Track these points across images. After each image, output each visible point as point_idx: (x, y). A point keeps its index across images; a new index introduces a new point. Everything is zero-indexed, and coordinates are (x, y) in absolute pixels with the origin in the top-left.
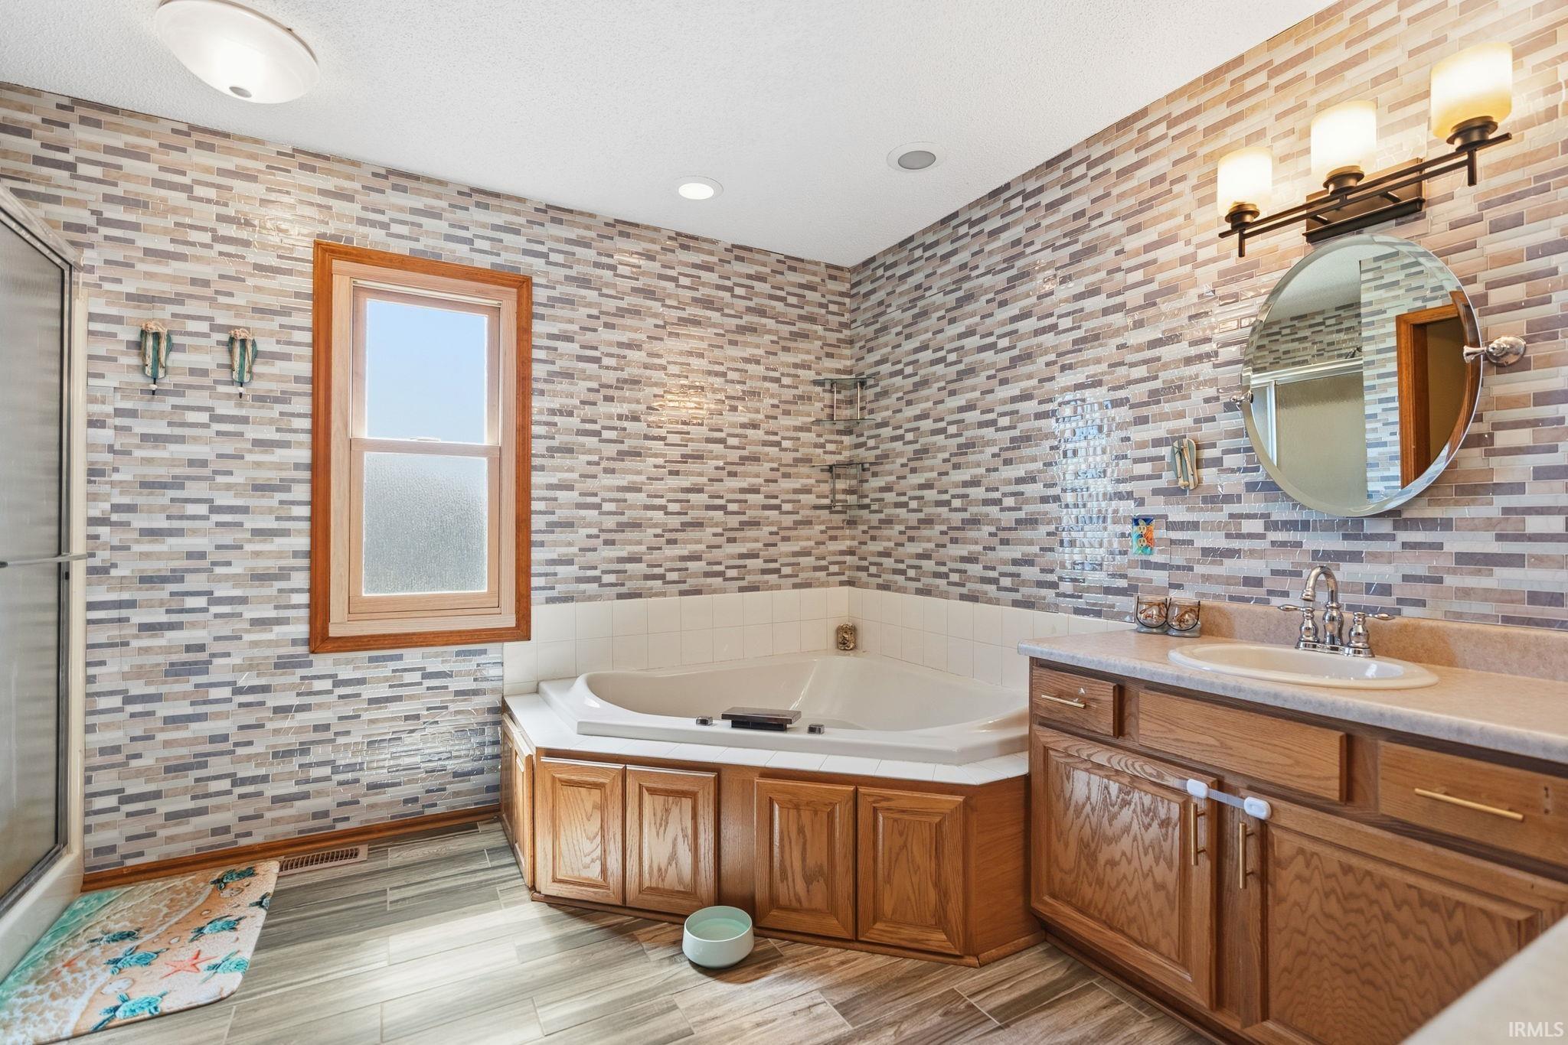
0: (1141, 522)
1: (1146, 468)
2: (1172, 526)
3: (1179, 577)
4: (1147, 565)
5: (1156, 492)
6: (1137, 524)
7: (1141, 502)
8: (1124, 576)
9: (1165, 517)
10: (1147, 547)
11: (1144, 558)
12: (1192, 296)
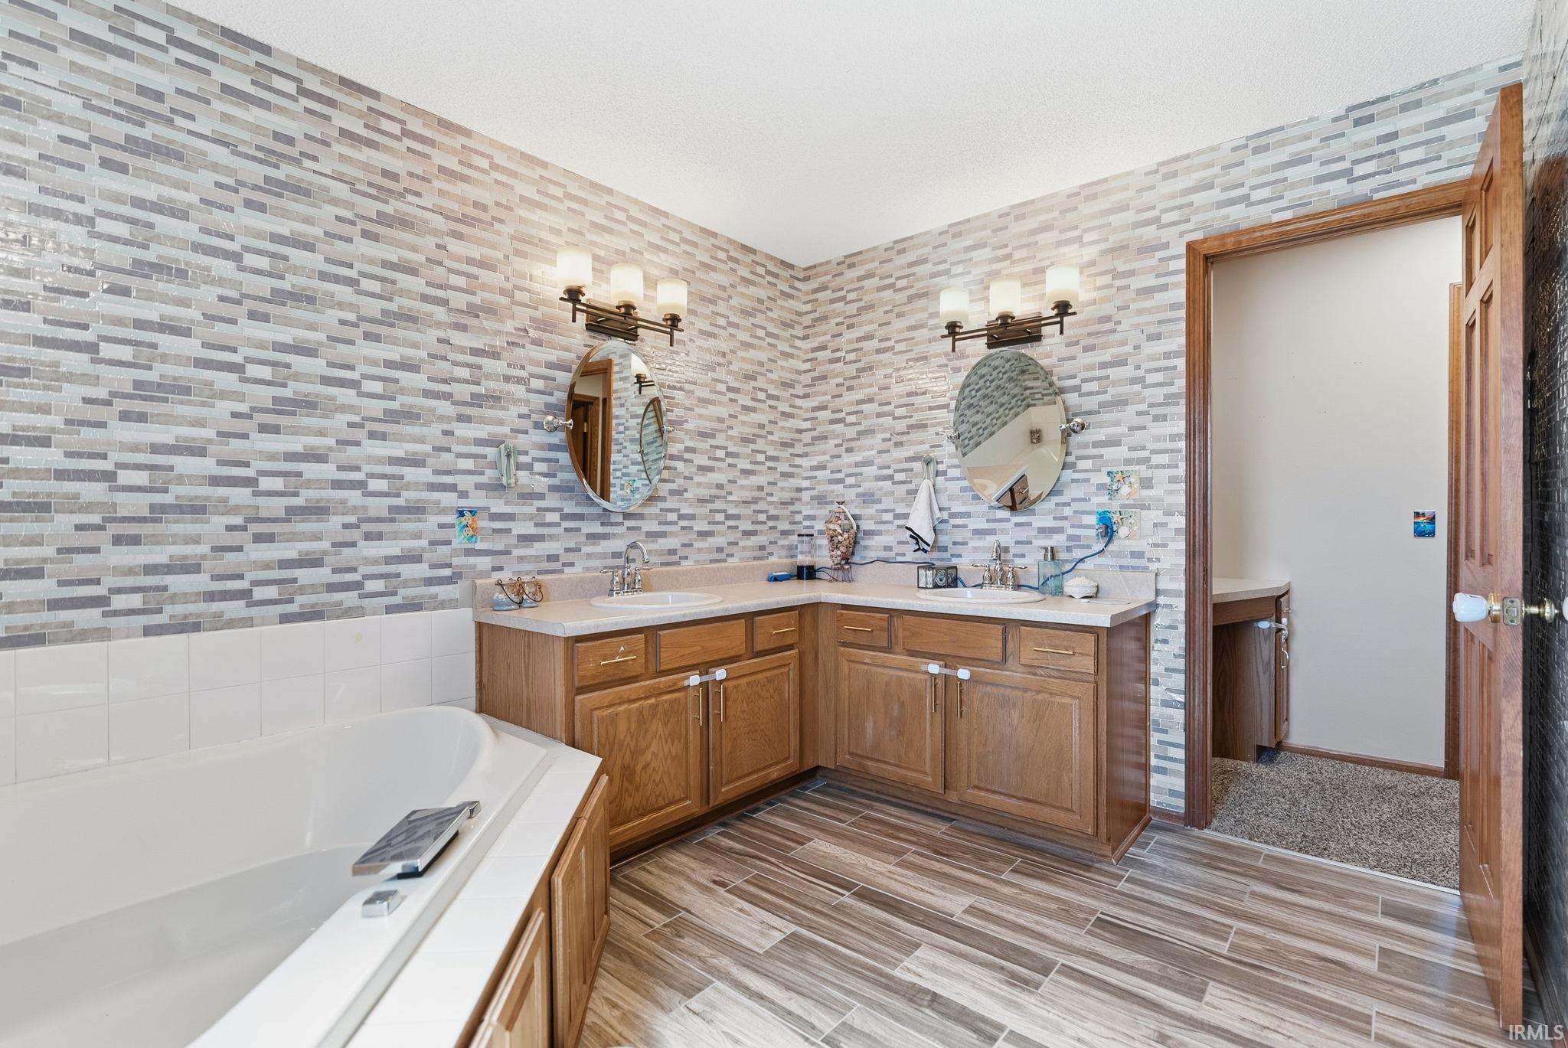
0: (467, 514)
1: (468, 464)
2: (494, 517)
3: (500, 560)
4: (469, 552)
5: (478, 486)
6: (463, 515)
7: (463, 495)
8: (449, 565)
9: (488, 509)
10: (472, 536)
11: (470, 546)
12: (509, 326)
